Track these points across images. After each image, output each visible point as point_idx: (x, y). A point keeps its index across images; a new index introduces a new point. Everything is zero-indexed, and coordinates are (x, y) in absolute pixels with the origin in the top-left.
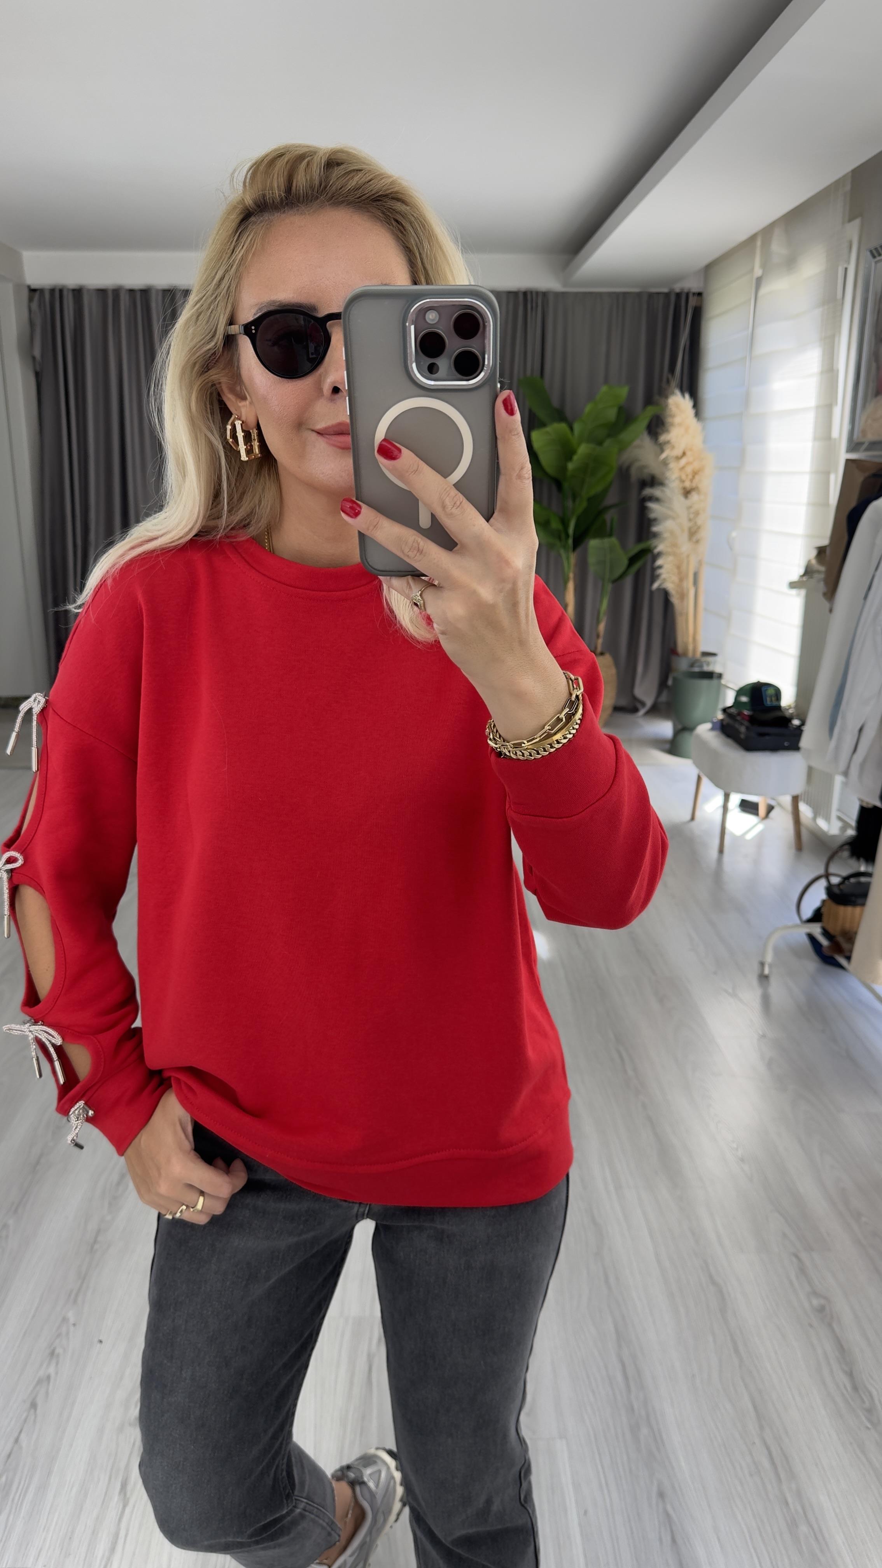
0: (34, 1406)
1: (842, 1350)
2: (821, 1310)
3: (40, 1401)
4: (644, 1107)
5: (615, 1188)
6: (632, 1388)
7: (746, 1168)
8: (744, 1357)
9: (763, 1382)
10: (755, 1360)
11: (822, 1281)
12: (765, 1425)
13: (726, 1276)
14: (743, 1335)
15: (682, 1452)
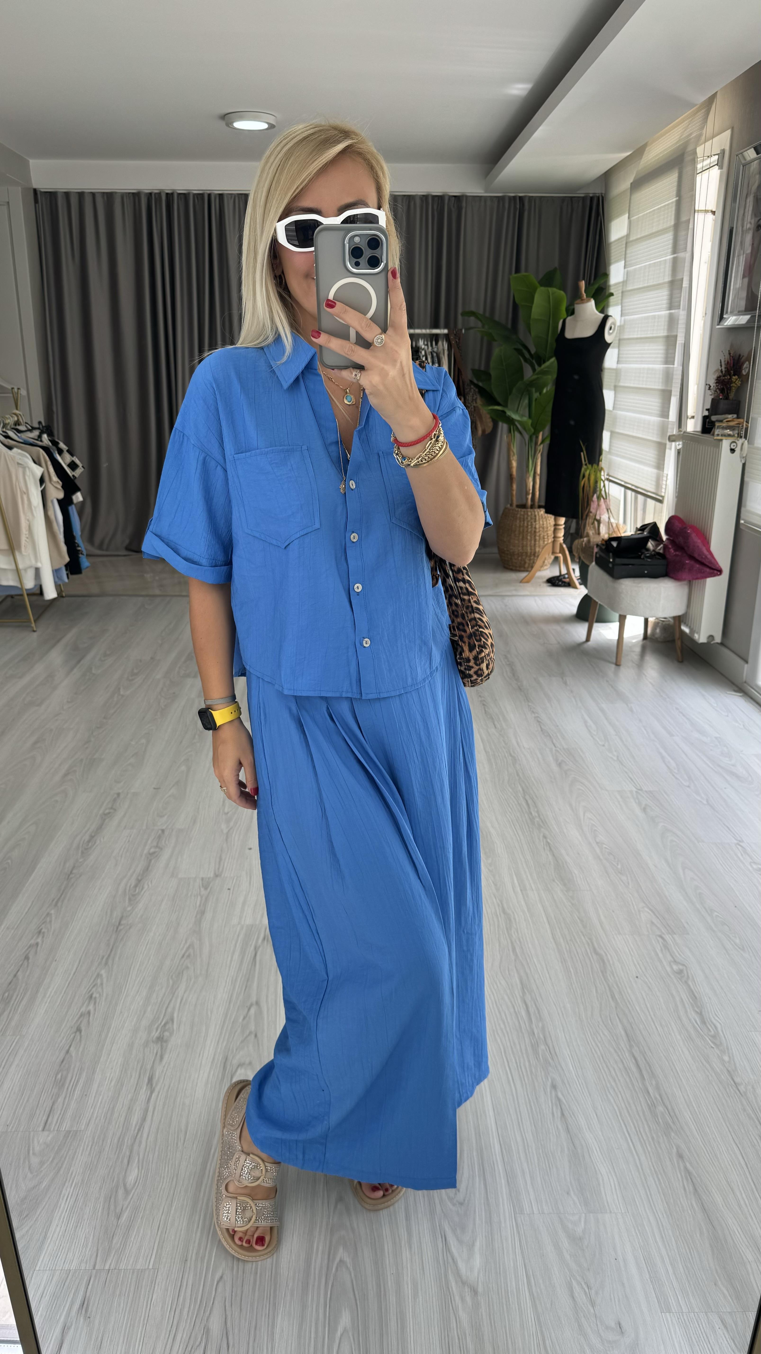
0: (79, 1030)
3: (83, 1027)
4: (545, 837)
5: (521, 890)
6: (533, 1021)
7: (624, 878)
8: (619, 1001)
9: (633, 1018)
10: (628, 1003)
11: (681, 954)
12: (634, 1044)
13: (606, 949)
14: (618, 987)
15: (570, 1059)
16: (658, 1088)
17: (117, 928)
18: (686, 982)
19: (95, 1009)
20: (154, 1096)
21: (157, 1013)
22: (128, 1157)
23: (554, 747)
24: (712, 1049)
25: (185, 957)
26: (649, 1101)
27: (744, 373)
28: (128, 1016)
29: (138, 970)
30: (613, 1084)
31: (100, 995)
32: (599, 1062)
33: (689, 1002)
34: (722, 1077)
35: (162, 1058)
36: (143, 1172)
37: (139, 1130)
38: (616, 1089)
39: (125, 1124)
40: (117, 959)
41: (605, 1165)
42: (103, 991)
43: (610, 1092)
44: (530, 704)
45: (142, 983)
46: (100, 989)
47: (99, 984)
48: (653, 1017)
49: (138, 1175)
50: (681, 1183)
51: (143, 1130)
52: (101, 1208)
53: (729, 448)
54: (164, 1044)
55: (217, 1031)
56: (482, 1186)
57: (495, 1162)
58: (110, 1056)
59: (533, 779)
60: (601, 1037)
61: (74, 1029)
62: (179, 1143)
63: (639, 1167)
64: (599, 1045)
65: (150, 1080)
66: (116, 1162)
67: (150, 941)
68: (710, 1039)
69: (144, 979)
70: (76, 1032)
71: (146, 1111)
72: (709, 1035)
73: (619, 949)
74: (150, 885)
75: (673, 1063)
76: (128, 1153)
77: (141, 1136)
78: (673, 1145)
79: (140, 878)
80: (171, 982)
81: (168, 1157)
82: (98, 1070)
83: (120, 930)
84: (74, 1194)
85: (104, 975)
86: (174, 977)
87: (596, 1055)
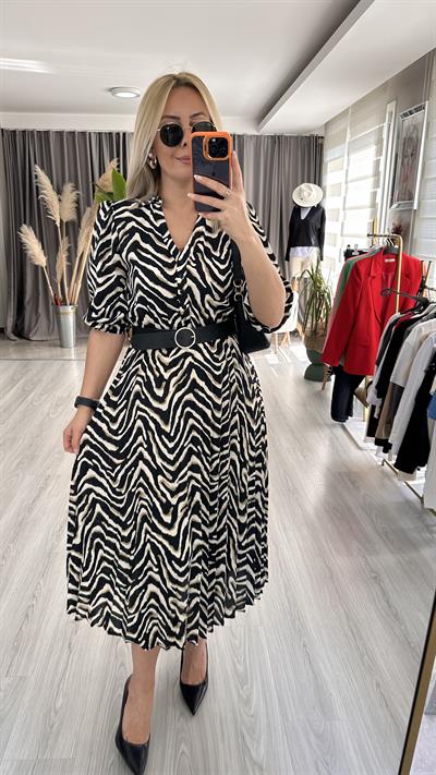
0: (27, 616)
1: (384, 593)
2: (376, 578)
3: (30, 614)
4: (297, 499)
6: (292, 606)
8: (341, 595)
9: (350, 606)
10: (346, 596)
11: (376, 567)
12: (349, 620)
13: (333, 565)
14: (340, 586)
15: (313, 629)
17: (49, 555)
18: (379, 583)
19: (37, 604)
20: (72, 655)
22: (57, 693)
23: (301, 447)
24: (395, 622)
26: (359, 654)
31: (39, 595)
32: (330, 631)
33: (380, 595)
34: (401, 638)
35: (76, 631)
36: (65, 700)
37: (63, 675)
38: (340, 646)
39: (55, 672)
40: (49, 574)
41: (335, 691)
43: (337, 648)
46: (39, 592)
47: (39, 588)
49: (63, 702)
50: (379, 702)
52: (41, 722)
56: (264, 704)
60: (331, 617)
62: (87, 682)
65: (70, 644)
68: (393, 617)
70: (25, 618)
71: (67, 663)
72: (393, 614)
73: (341, 566)
76: (57, 689)
77: (65, 679)
78: (374, 679)
82: (38, 640)
83: (51, 557)
84: (25, 715)
85: (42, 584)
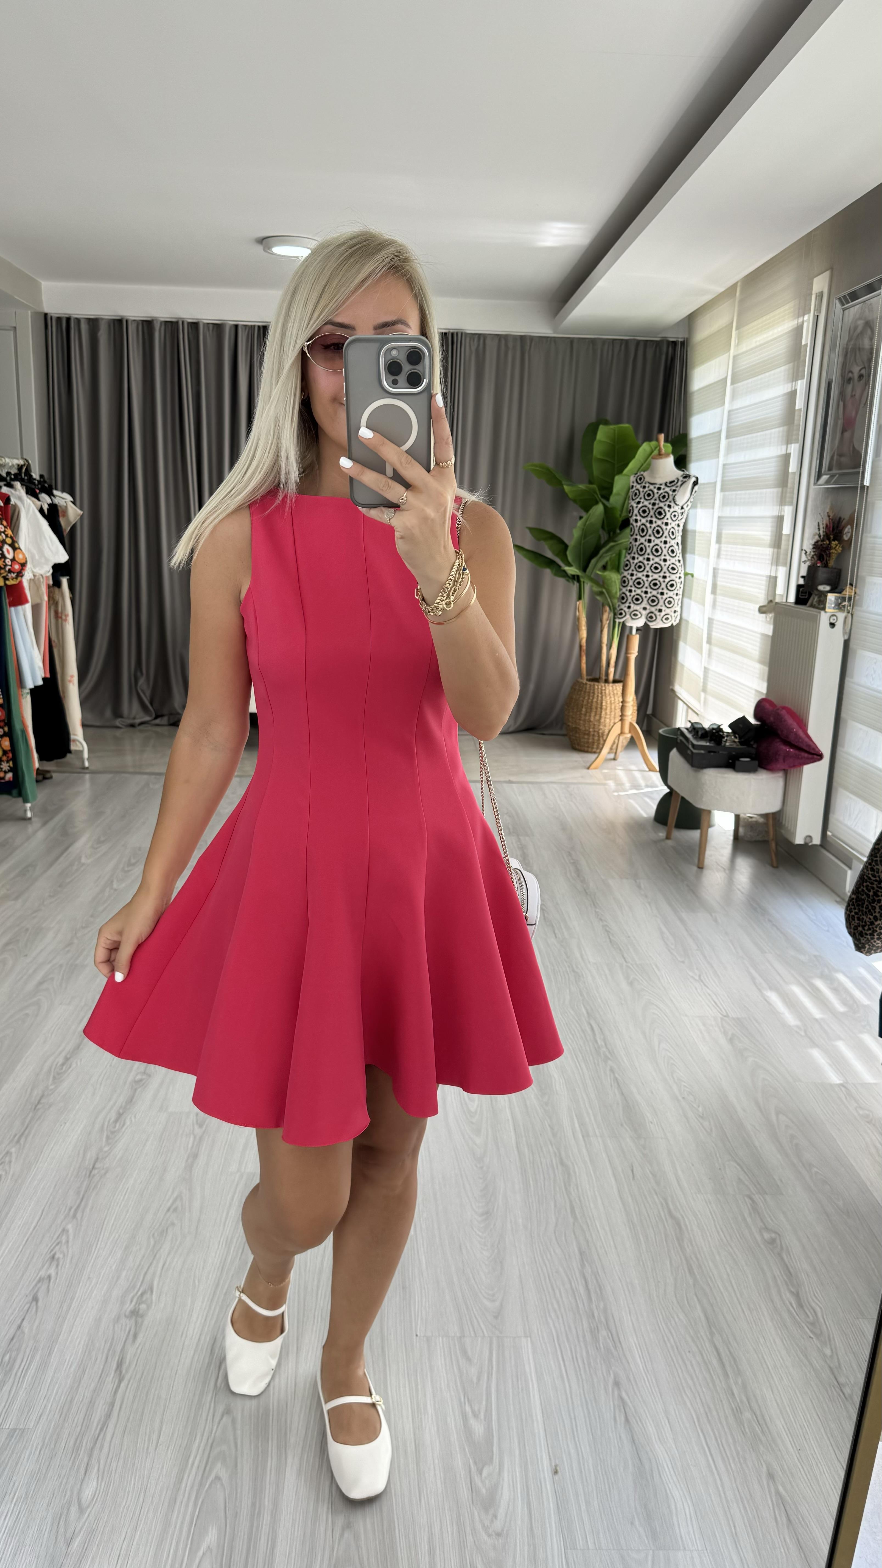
0: (35, 1299)
1: (790, 1274)
2: (772, 1242)
3: (41, 1295)
4: (612, 1070)
5: (583, 1136)
6: (593, 1299)
7: (706, 1124)
8: (698, 1277)
9: (715, 1298)
10: (709, 1280)
11: (774, 1219)
12: (714, 1331)
13: (684, 1211)
14: (697, 1259)
15: (638, 1351)
16: (744, 1387)
17: (91, 1172)
18: (780, 1255)
19: (57, 1273)
20: (123, 1385)
21: (132, 1280)
22: (86, 1465)
23: (625, 964)
24: (811, 1339)
25: (171, 1210)
26: (733, 1406)
27: (846, 538)
28: (97, 1283)
29: (113, 1224)
30: (690, 1382)
31: (64, 1256)
32: (672, 1353)
33: (782, 1279)
34: (823, 1374)
35: (135, 1336)
36: (103, 1484)
37: (101, 1430)
38: (693, 1388)
39: (85, 1421)
40: (88, 1210)
41: (678, 1487)
42: (68, 1251)
43: (685, 1392)
44: (597, 910)
45: (116, 1242)
46: (64, 1248)
47: (64, 1241)
48: (739, 1297)
49: (97, 1488)
50: (772, 1514)
51: (106, 1430)
52: (47, 1530)
53: (828, 622)
54: (140, 1320)
55: (205, 1304)
56: (526, 1512)
57: (542, 1480)
58: (72, 1334)
59: (599, 1000)
60: (676, 1323)
61: (30, 1298)
62: (150, 1448)
63: (720, 1488)
64: (673, 1331)
65: (120, 1365)
66: (70, 1470)
67: (129, 1190)
68: (808, 1327)
69: (119, 1236)
70: (31, 1303)
71: (112, 1405)
72: (808, 1322)
73: (699, 1211)
74: (133, 1120)
75: (763, 1357)
76: (86, 1460)
77: (104, 1438)
78: (763, 1463)
79: (121, 1111)
80: (152, 1242)
81: (136, 1465)
82: (56, 1350)
83: (94, 1175)
84: (14, 1513)
85: (71, 1231)
86: (156, 1234)
87: (669, 1345)
